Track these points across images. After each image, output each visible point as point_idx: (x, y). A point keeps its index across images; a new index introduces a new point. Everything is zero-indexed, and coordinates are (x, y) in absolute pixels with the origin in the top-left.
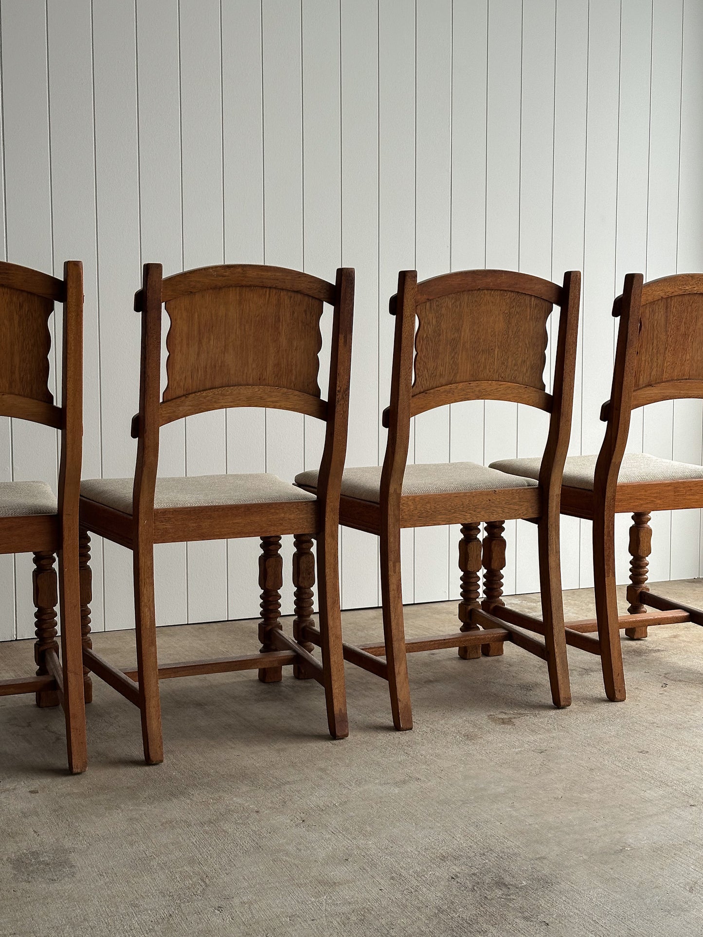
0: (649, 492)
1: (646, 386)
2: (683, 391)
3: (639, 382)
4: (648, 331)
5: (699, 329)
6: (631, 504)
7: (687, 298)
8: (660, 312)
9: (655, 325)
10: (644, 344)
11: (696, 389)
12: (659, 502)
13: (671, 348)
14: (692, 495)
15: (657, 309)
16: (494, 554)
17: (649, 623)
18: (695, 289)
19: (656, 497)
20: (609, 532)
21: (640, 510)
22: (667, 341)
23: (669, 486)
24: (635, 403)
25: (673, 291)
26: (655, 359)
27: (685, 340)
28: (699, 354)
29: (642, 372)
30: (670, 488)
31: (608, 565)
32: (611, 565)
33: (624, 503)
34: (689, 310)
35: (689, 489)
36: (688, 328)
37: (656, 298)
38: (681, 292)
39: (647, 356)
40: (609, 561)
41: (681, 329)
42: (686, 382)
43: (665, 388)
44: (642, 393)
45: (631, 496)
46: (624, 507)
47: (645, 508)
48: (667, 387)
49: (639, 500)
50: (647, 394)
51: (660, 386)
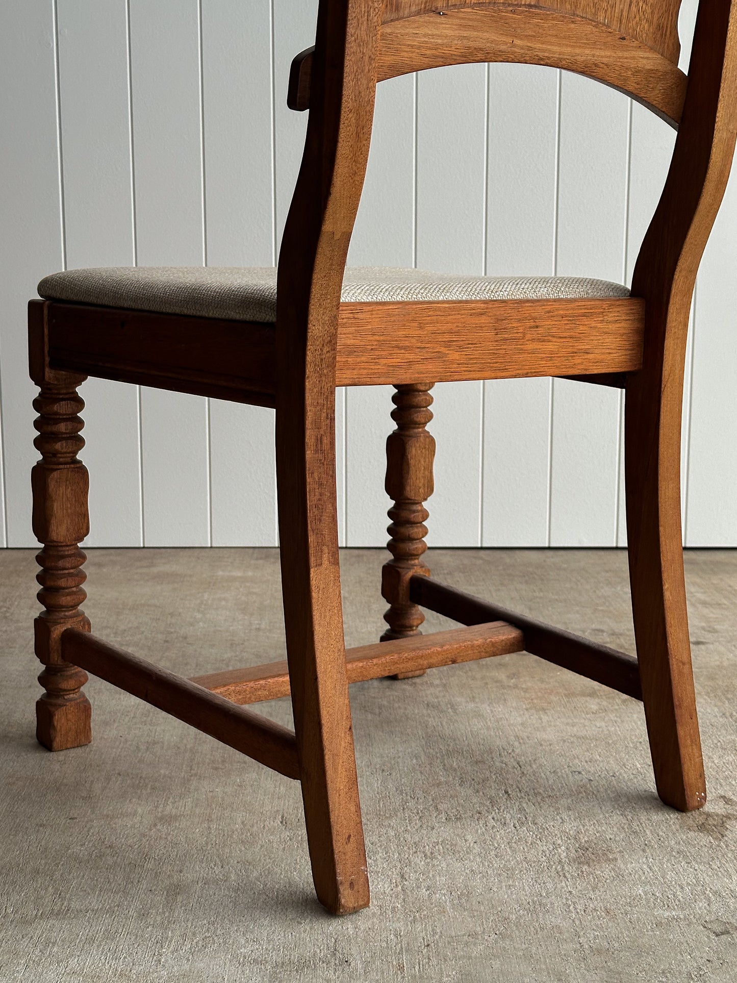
0: (430, 328)
1: (418, 13)
2: (521, 39)
6: (383, 361)
11: (553, 40)
12: (455, 356)
14: (539, 340)
16: (55, 504)
17: (431, 661)
19: (448, 344)
20: (319, 440)
21: (406, 378)
24: (389, 59)
30: (483, 320)
31: (319, 533)
32: (326, 532)
33: (363, 359)
35: (533, 324)
40: (320, 520)
42: (530, 12)
43: (475, 23)
44: (407, 31)
45: (382, 338)
46: (366, 371)
47: (422, 373)
48: (478, 20)
49: (403, 351)
50: (425, 35)
51: (461, 15)
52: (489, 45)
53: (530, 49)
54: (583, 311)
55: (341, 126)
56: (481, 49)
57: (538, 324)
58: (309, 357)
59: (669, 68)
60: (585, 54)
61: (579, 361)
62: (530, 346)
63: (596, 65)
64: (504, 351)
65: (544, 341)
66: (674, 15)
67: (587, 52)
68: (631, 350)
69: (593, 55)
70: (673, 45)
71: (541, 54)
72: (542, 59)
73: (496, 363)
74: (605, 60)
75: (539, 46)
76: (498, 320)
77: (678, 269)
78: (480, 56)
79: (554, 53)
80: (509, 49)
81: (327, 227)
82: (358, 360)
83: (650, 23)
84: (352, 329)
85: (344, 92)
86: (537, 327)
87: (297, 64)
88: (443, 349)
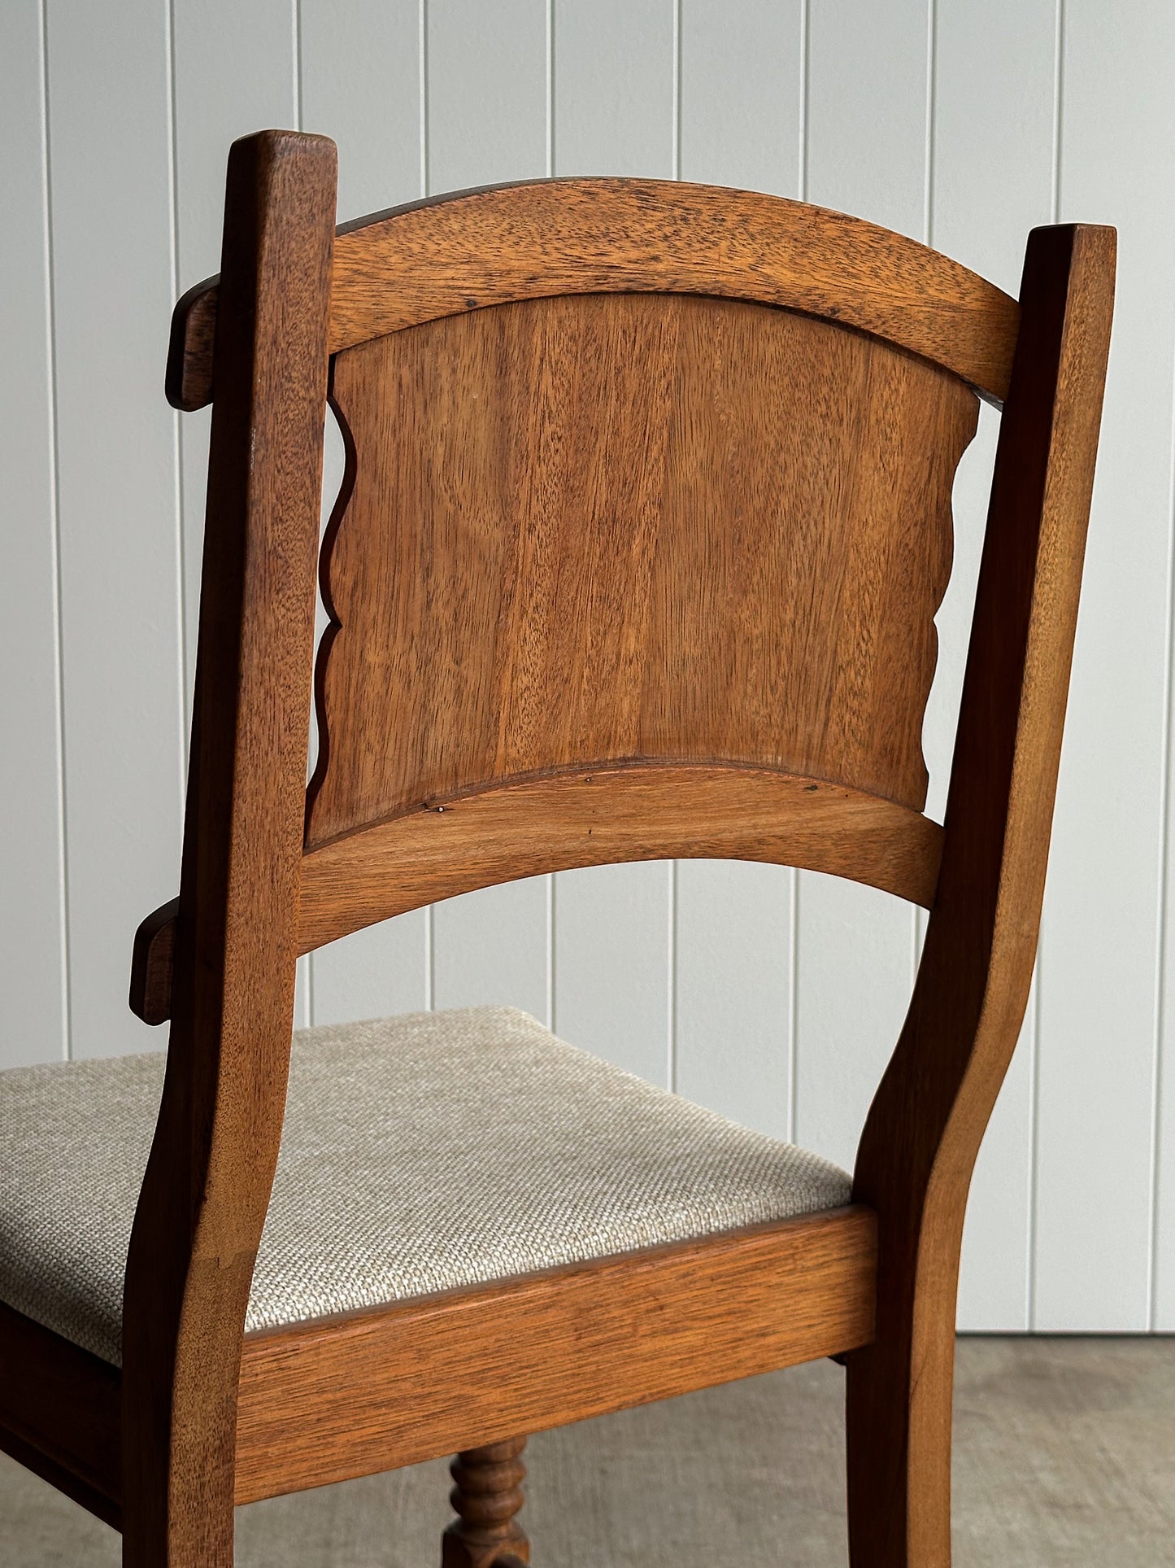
1: (395, 814)
2: (607, 825)
3: (353, 787)
4: (396, 498)
5: (689, 491)
6: (341, 1439)
7: (616, 314)
8: (467, 390)
9: (438, 464)
10: (372, 574)
11: (673, 813)
12: (495, 1395)
13: (537, 596)
14: (666, 1332)
15: (445, 373)
18: (660, 267)
19: (478, 1379)
22: (511, 554)
23: (547, 1307)
24: (335, 907)
25: (538, 270)
26: (446, 661)
27: (611, 552)
28: (689, 627)
29: (371, 733)
30: (551, 1316)
33: (300, 1442)
34: (632, 385)
35: (653, 1304)
36: (629, 487)
37: (436, 305)
38: (580, 280)
39: (399, 646)
41: (591, 487)
42: (623, 776)
43: (510, 815)
44: (370, 852)
45: (339, 1395)
46: (305, 1465)
47: (424, 1443)
48: (516, 809)
49: (383, 1410)
50: (408, 853)
51: (481, 805)
52: (541, 845)
53: (625, 837)
54: (755, 1260)
55: (222, 1080)
56: (524, 856)
57: (663, 1301)
58: (176, 1485)
59: (906, 820)
60: (741, 827)
61: (748, 1353)
62: (647, 1347)
63: (760, 842)
64: (594, 1368)
65: (676, 1331)
66: (914, 725)
67: (741, 822)
68: (849, 1312)
69: (755, 827)
70: (913, 776)
71: (647, 843)
72: (651, 851)
73: (580, 1391)
74: (779, 831)
75: (643, 829)
76: (581, 1312)
77: (935, 1174)
78: (523, 867)
79: (674, 836)
80: (584, 847)
81: (205, 1250)
82: (290, 1446)
83: (866, 746)
84: (275, 1392)
85: (225, 1020)
86: (661, 1308)
87: (146, 935)
88: (469, 1390)
